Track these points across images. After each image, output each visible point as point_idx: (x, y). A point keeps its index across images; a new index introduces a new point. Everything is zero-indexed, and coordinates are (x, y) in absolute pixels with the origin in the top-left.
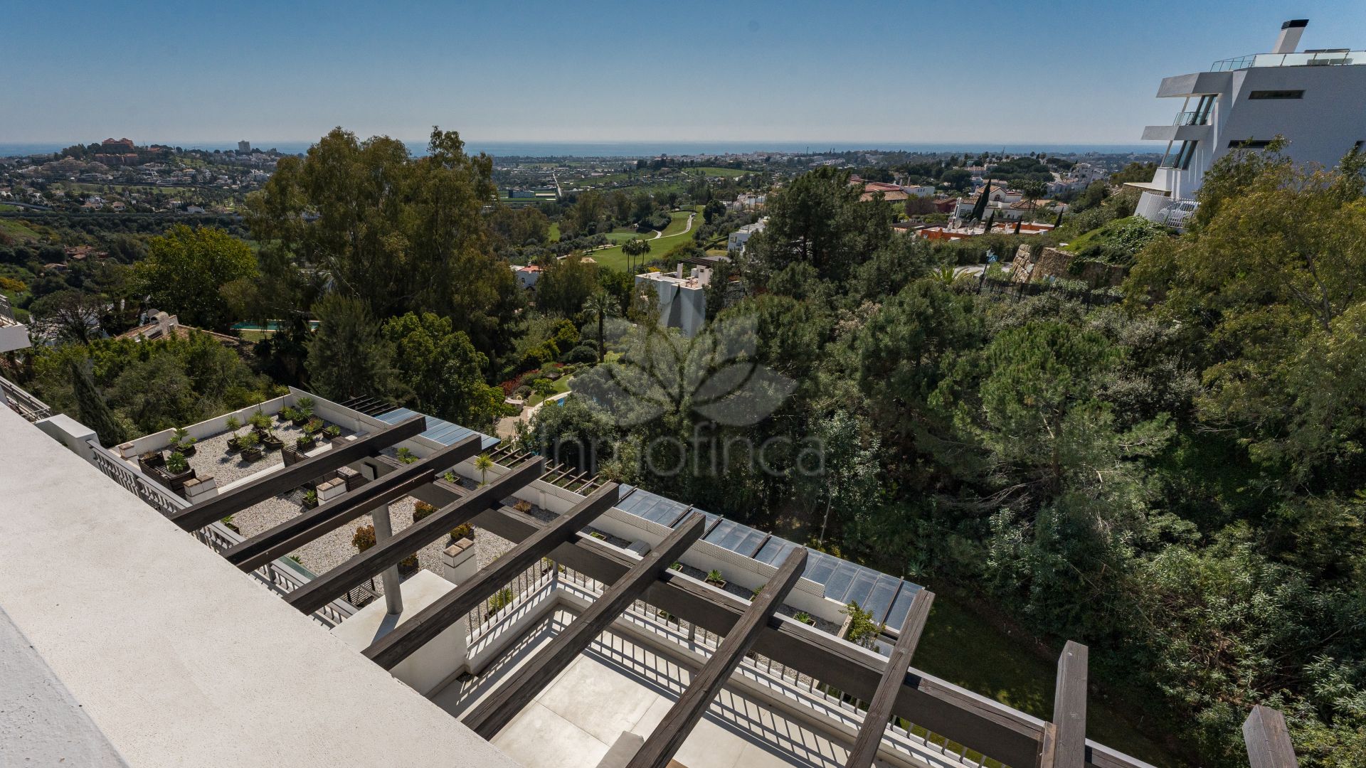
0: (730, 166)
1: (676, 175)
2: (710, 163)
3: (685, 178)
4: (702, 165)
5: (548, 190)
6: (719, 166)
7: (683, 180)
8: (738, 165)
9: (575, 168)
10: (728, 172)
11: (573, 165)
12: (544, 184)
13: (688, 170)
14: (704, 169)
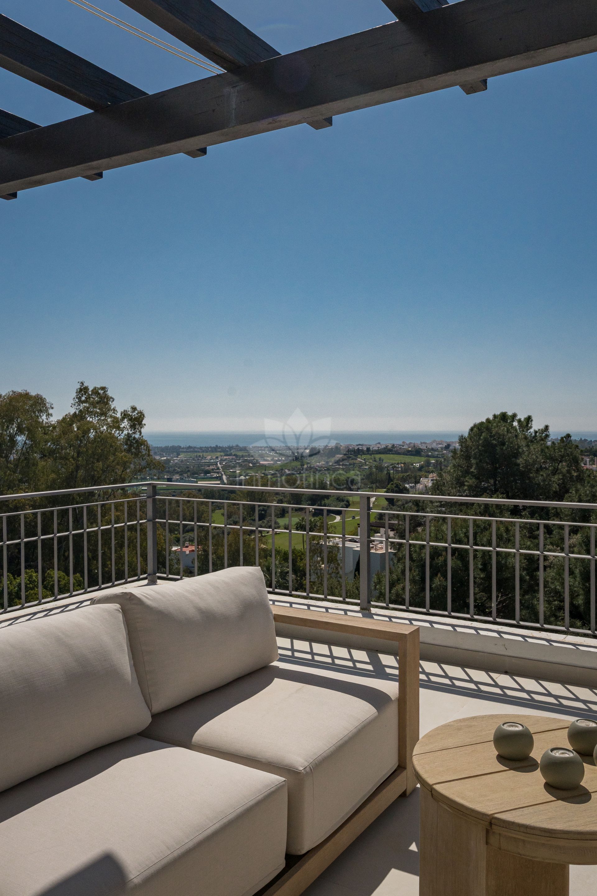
0: (408, 453)
1: (352, 461)
2: (387, 451)
3: (360, 465)
4: (379, 452)
5: (212, 478)
6: (398, 453)
7: (360, 467)
8: (417, 452)
9: (243, 456)
10: (408, 459)
11: (240, 453)
12: (207, 472)
13: (364, 457)
14: (382, 456)
